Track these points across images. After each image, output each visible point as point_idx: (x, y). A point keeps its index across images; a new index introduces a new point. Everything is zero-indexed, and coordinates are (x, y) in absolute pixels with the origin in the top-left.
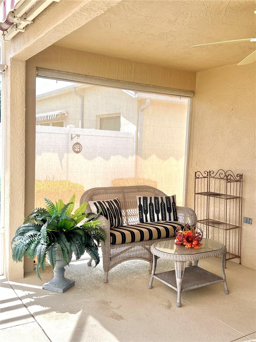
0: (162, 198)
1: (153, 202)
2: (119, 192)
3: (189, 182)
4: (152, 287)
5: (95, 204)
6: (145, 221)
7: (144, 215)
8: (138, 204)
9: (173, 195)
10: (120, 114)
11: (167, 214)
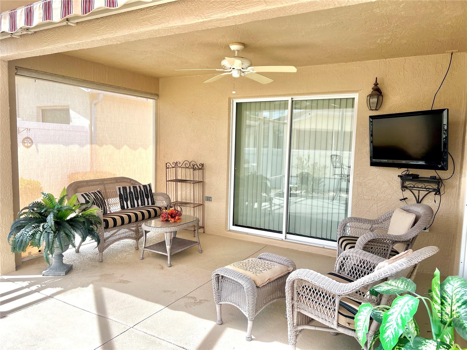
0: (140, 187)
1: (132, 190)
2: (100, 184)
3: (157, 172)
4: (143, 259)
5: (82, 195)
6: (126, 207)
7: (125, 203)
8: (118, 194)
9: (148, 183)
10: (69, 106)
11: (146, 200)
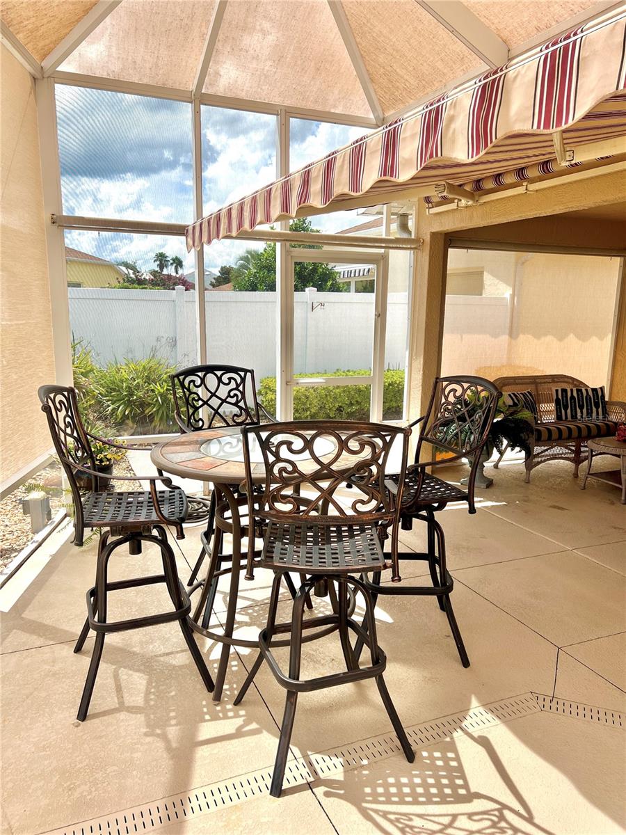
0: (587, 390)
1: (575, 394)
2: (532, 383)
3: (616, 370)
4: (584, 488)
5: (510, 395)
6: (564, 418)
7: (563, 411)
8: (555, 398)
9: (600, 386)
10: (483, 267)
11: (594, 409)
